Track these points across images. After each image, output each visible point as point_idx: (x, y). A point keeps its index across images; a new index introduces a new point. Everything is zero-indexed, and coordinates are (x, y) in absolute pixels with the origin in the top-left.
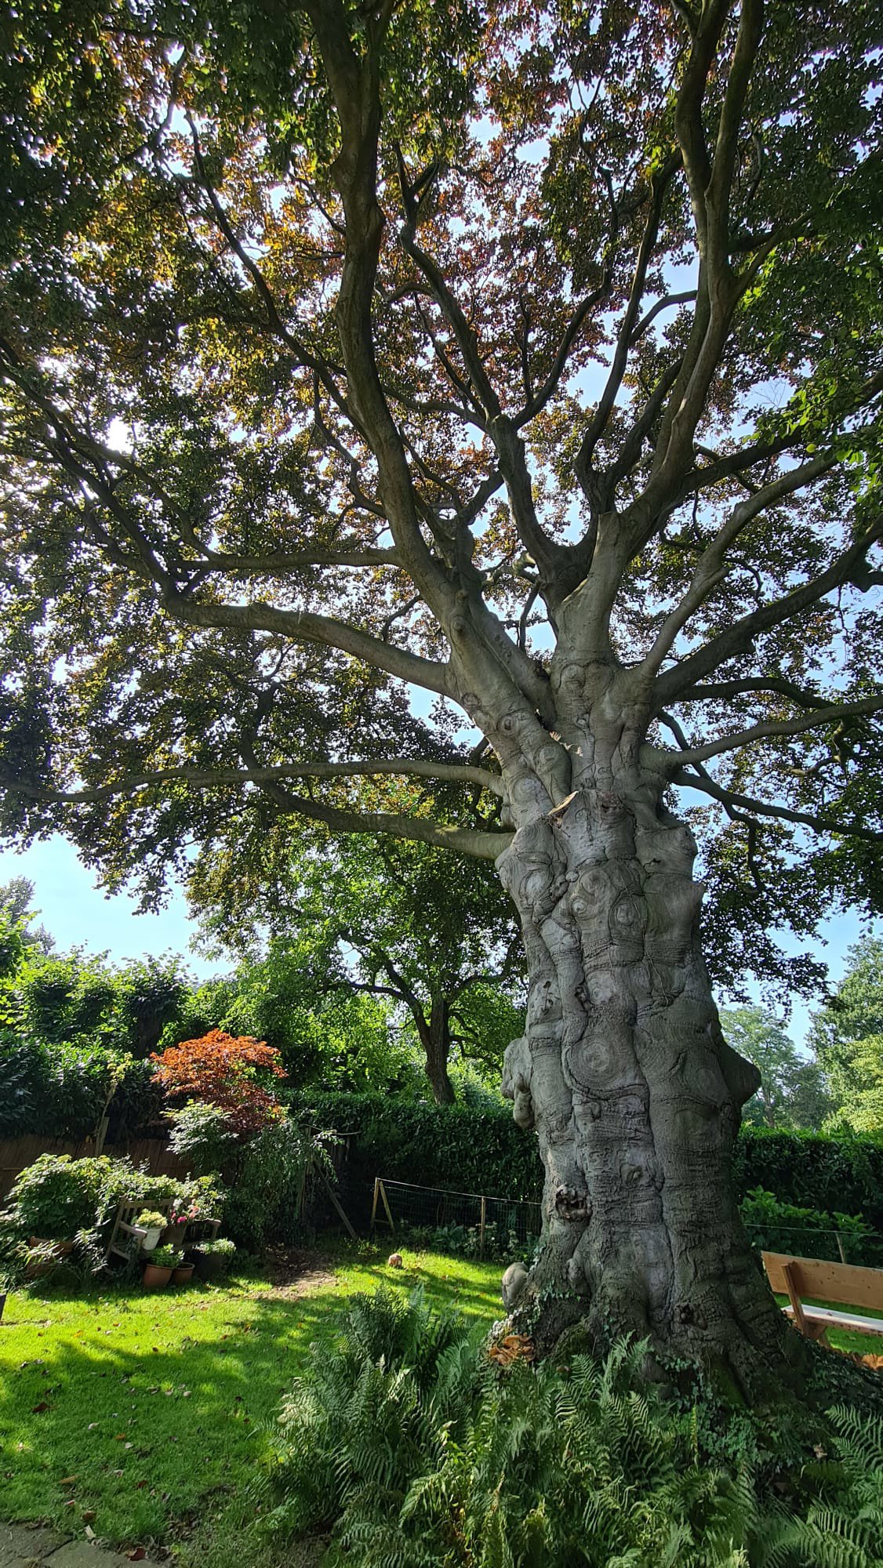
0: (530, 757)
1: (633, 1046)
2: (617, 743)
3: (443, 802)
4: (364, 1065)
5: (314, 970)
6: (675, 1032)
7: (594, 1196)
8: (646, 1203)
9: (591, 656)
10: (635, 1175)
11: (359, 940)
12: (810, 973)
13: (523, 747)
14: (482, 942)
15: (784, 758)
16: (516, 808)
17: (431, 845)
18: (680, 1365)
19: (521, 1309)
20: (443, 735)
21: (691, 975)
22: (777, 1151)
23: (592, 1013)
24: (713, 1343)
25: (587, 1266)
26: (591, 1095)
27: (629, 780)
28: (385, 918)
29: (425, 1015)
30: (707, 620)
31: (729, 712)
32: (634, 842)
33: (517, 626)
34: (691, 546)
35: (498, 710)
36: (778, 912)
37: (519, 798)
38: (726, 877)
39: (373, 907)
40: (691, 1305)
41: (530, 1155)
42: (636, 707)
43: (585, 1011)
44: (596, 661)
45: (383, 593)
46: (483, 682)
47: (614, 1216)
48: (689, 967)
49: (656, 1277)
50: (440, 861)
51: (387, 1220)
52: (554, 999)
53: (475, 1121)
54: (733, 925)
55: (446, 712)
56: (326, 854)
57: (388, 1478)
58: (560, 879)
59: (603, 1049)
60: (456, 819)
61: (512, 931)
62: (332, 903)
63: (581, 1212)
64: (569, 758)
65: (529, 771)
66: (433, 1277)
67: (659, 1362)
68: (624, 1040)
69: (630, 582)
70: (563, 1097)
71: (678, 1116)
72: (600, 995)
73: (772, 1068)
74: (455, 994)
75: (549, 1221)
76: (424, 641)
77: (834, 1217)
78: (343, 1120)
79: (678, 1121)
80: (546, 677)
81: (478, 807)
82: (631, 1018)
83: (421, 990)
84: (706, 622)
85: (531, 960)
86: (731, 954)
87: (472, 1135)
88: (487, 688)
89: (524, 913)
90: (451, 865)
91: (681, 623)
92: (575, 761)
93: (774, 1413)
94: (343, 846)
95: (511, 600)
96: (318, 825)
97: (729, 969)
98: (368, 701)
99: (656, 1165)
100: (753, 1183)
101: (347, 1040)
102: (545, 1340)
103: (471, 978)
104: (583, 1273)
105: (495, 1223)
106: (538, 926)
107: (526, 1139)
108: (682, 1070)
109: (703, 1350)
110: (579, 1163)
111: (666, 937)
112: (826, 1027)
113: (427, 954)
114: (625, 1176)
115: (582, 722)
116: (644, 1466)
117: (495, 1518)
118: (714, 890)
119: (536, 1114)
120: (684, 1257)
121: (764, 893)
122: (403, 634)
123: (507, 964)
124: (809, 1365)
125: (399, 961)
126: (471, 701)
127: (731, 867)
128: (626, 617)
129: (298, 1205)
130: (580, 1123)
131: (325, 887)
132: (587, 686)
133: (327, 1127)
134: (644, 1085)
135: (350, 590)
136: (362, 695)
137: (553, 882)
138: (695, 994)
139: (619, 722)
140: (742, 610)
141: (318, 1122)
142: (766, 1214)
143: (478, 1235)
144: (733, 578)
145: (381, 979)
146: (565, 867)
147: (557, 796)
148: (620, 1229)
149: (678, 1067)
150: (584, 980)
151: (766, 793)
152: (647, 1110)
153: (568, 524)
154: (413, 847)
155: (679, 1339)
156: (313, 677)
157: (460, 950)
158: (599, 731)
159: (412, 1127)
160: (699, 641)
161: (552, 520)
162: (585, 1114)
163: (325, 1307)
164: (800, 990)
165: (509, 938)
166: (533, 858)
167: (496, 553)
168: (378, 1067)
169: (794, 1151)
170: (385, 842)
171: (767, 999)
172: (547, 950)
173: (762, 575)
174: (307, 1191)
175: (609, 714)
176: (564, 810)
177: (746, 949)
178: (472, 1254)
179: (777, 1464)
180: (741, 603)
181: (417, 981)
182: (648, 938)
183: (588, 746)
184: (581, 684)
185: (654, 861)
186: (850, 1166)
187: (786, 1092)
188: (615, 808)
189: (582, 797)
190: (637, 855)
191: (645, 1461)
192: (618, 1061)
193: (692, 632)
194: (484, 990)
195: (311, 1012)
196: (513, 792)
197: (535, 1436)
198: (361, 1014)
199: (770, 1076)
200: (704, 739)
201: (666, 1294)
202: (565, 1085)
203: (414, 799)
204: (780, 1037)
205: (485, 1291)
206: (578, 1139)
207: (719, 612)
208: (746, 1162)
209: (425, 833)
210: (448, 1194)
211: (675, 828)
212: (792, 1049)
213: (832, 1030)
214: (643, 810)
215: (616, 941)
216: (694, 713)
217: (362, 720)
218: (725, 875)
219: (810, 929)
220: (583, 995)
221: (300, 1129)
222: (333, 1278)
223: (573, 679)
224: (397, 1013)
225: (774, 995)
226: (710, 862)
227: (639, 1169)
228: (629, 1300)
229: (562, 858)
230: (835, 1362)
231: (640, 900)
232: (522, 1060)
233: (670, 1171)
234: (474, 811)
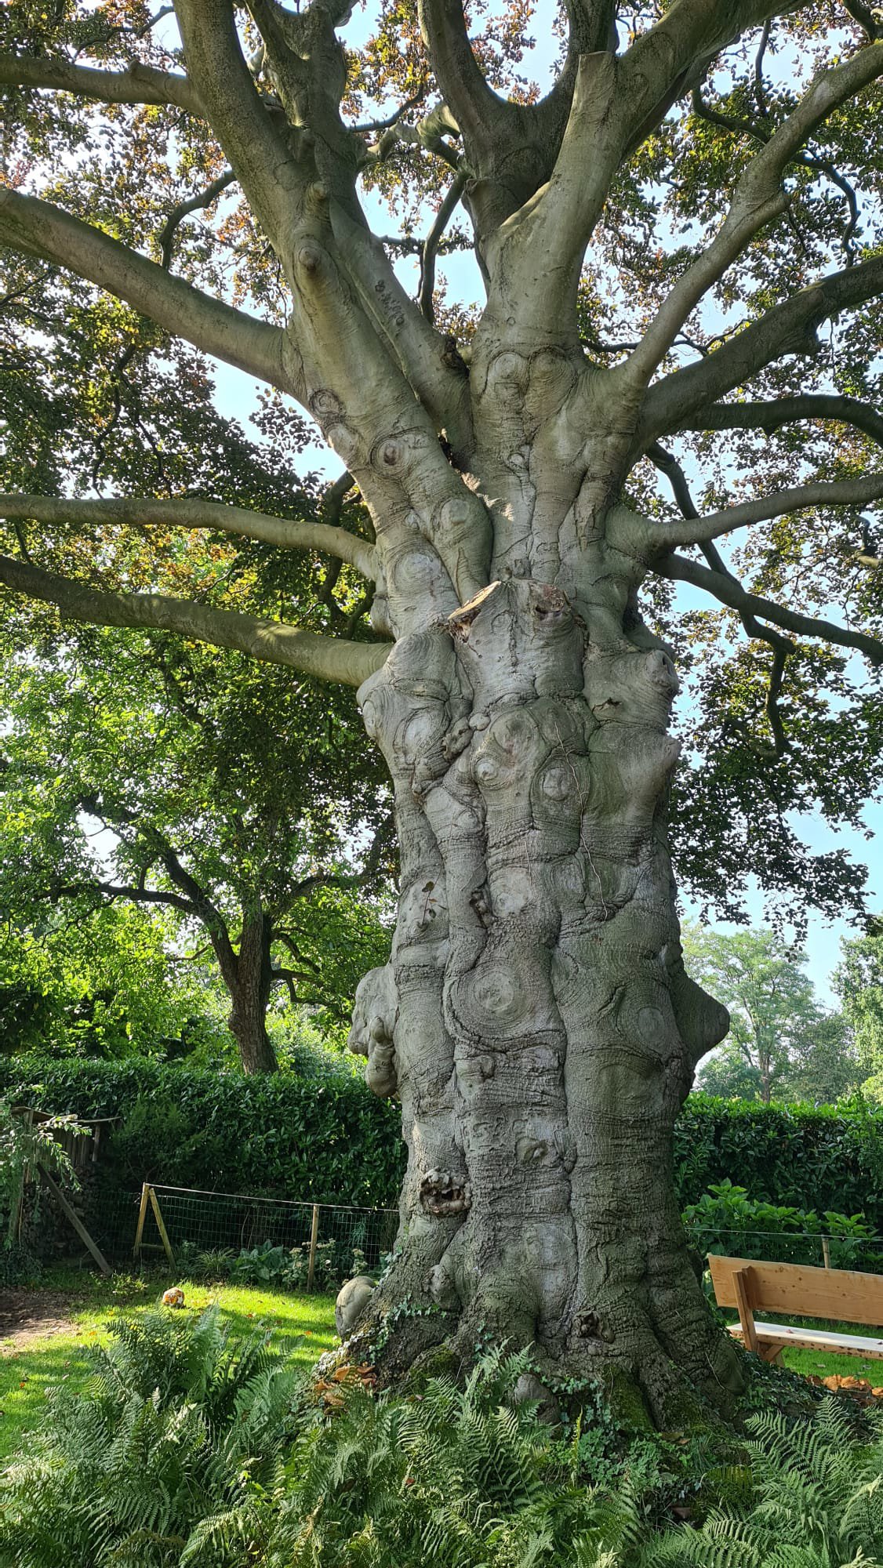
0: (426, 515)
1: (549, 977)
2: (572, 501)
3: (272, 580)
4: (124, 1019)
5: (33, 861)
6: (613, 957)
7: (476, 1185)
8: (547, 1190)
9: (541, 340)
10: (537, 1153)
11: (115, 812)
12: (840, 880)
13: (415, 498)
14: (333, 820)
15: (851, 535)
16: (397, 603)
17: (248, 654)
18: (574, 1385)
19: (361, 1334)
20: (276, 457)
21: (646, 877)
22: (757, 1132)
23: (493, 929)
24: (620, 1358)
25: (459, 1273)
26: (481, 1045)
27: (585, 567)
28: (162, 778)
29: (231, 936)
30: (759, 273)
31: (774, 449)
32: (581, 670)
33: (420, 252)
34: (745, 127)
35: (375, 427)
36: (806, 787)
37: (403, 586)
38: (734, 728)
39: (141, 759)
40: (596, 1314)
41: (392, 1144)
42: (611, 440)
43: (484, 927)
44: (550, 350)
45: (162, 150)
46: (350, 370)
47: (499, 1208)
48: (645, 865)
49: (553, 1283)
50: (266, 684)
51: (160, 1241)
52: (437, 909)
53: (308, 1098)
54: (735, 805)
55: (282, 411)
56: (53, 661)
57: (164, 1525)
58: (459, 725)
59: (506, 981)
60: (294, 611)
61: (384, 805)
62: (66, 748)
63: (455, 1204)
64: (489, 521)
65: (422, 541)
66: (234, 1315)
67: (545, 1384)
68: (537, 968)
69: (632, 185)
70: (441, 1049)
71: (604, 1072)
72: (509, 903)
73: (778, 1021)
74: (285, 904)
75: (409, 1219)
76: (244, 261)
77: (824, 1218)
78: (87, 1100)
79: (604, 1079)
80: (460, 368)
81: (334, 591)
82: (552, 936)
83: (225, 897)
84: (757, 277)
85: (407, 850)
86: (728, 848)
87: (303, 1118)
88: (356, 384)
89: (400, 776)
90: (284, 690)
91: (715, 276)
92: (500, 528)
93: (688, 1435)
94: (87, 645)
95: (412, 195)
96: (37, 607)
97: (721, 871)
98: (134, 375)
99: (567, 1139)
100: (719, 1175)
101: (94, 979)
102: (392, 1369)
103: (311, 880)
104: (453, 1282)
105: (332, 1241)
106: (420, 798)
107: (387, 1122)
108: (617, 1010)
109: (606, 1367)
110: (457, 1141)
111: (616, 819)
112: (863, 962)
113: (239, 839)
114: (522, 1155)
115: (518, 460)
116: (506, 1487)
117: (308, 1546)
118: (712, 747)
119: (400, 1073)
120: (593, 1256)
121: (789, 758)
122: (201, 243)
123: (372, 857)
124: (743, 1382)
125: (187, 849)
126: (326, 405)
127: (744, 713)
128: (620, 251)
129: (12, 1228)
130: (463, 1085)
131: (54, 720)
132: (531, 394)
133: (60, 1110)
134: (562, 1031)
135: (94, 135)
136: (122, 364)
137: (449, 728)
138: (649, 903)
139: (579, 465)
140: (820, 261)
141: (46, 1105)
142: (731, 1216)
143: (304, 1259)
144: (813, 196)
145: (156, 879)
146: (470, 706)
147: (466, 587)
148: (510, 1223)
149: (612, 1005)
150: (486, 882)
151: (815, 594)
152: (562, 1065)
153: (531, 44)
154: (216, 657)
155: (576, 1356)
156: (21, 314)
157: (294, 833)
158: (545, 478)
159: (205, 1110)
160: (740, 313)
161: (502, 32)
162: (471, 1072)
163: (62, 1362)
164: (824, 904)
165: (378, 815)
166: (419, 689)
167: (389, 88)
168: (147, 1022)
169: (781, 1132)
170: (166, 644)
171: (772, 916)
172: (432, 836)
173: (860, 196)
174: (27, 1206)
175: (564, 448)
176: (475, 613)
177: (751, 840)
178: (295, 1284)
179: (682, 1488)
180: (820, 246)
181: (219, 883)
182: (588, 821)
183: (524, 501)
184: (522, 390)
185: (610, 701)
186: (857, 1150)
187: (793, 1056)
188: (557, 614)
189: (507, 592)
190: (585, 692)
191: (509, 1482)
192: (525, 997)
193: (731, 293)
194: (330, 897)
195: (28, 933)
196: (394, 576)
197: (366, 1462)
198: (119, 937)
199: (773, 1032)
200: (727, 494)
201: (565, 1301)
202: (446, 1032)
203: (220, 570)
204: (795, 977)
205: (312, 1330)
206: (458, 1106)
207: (780, 261)
208: (712, 1147)
209: (240, 635)
210: (261, 1203)
211: (649, 649)
212: (809, 994)
213: (871, 967)
214: (602, 619)
215: (538, 824)
216: (715, 447)
217: (122, 414)
218: (731, 725)
219: (851, 813)
220: (481, 904)
221: (14, 1114)
222: (74, 1326)
223: (509, 379)
224: (184, 933)
225: (783, 911)
226: (711, 704)
227: (543, 1145)
228: (512, 1311)
229: (466, 692)
230: (779, 1378)
231: (580, 764)
232: (384, 998)
233: (586, 1145)
234: (327, 599)
